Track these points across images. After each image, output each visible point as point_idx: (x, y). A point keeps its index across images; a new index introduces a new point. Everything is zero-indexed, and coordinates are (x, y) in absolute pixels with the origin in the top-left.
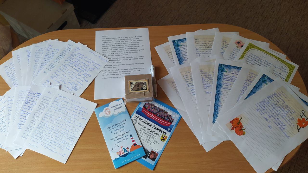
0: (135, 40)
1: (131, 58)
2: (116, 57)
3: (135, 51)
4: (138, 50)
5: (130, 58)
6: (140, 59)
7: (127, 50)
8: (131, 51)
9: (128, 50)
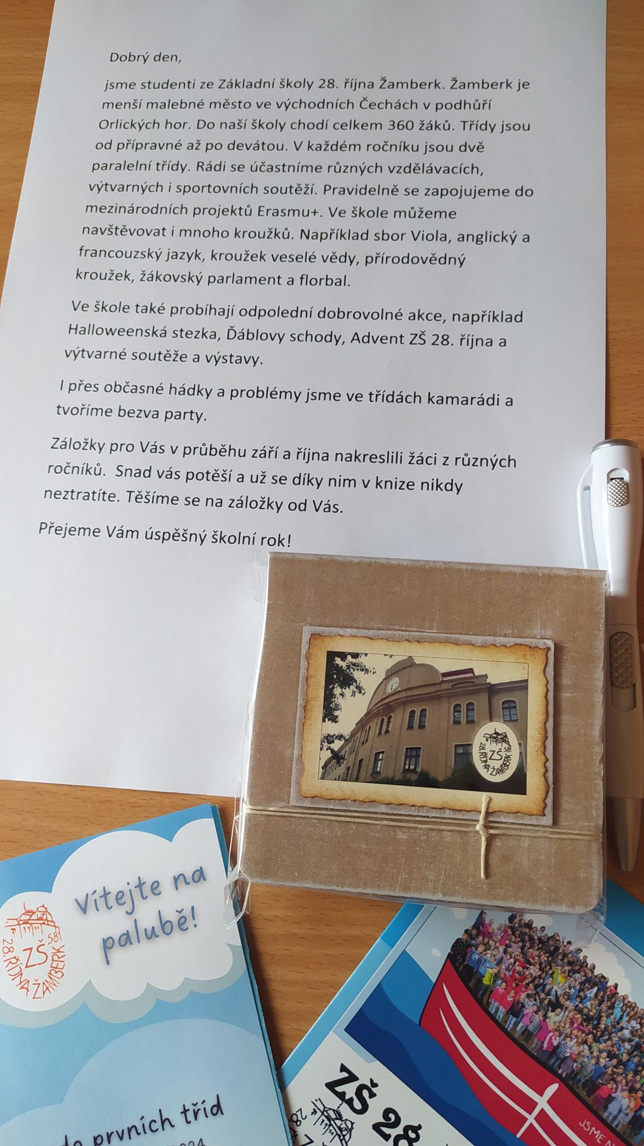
0: (441, 116)
1: (378, 328)
2: (220, 296)
3: (424, 249)
4: (462, 238)
5: (364, 327)
6: (473, 342)
7: (349, 223)
8: (383, 236)
9: (359, 225)
